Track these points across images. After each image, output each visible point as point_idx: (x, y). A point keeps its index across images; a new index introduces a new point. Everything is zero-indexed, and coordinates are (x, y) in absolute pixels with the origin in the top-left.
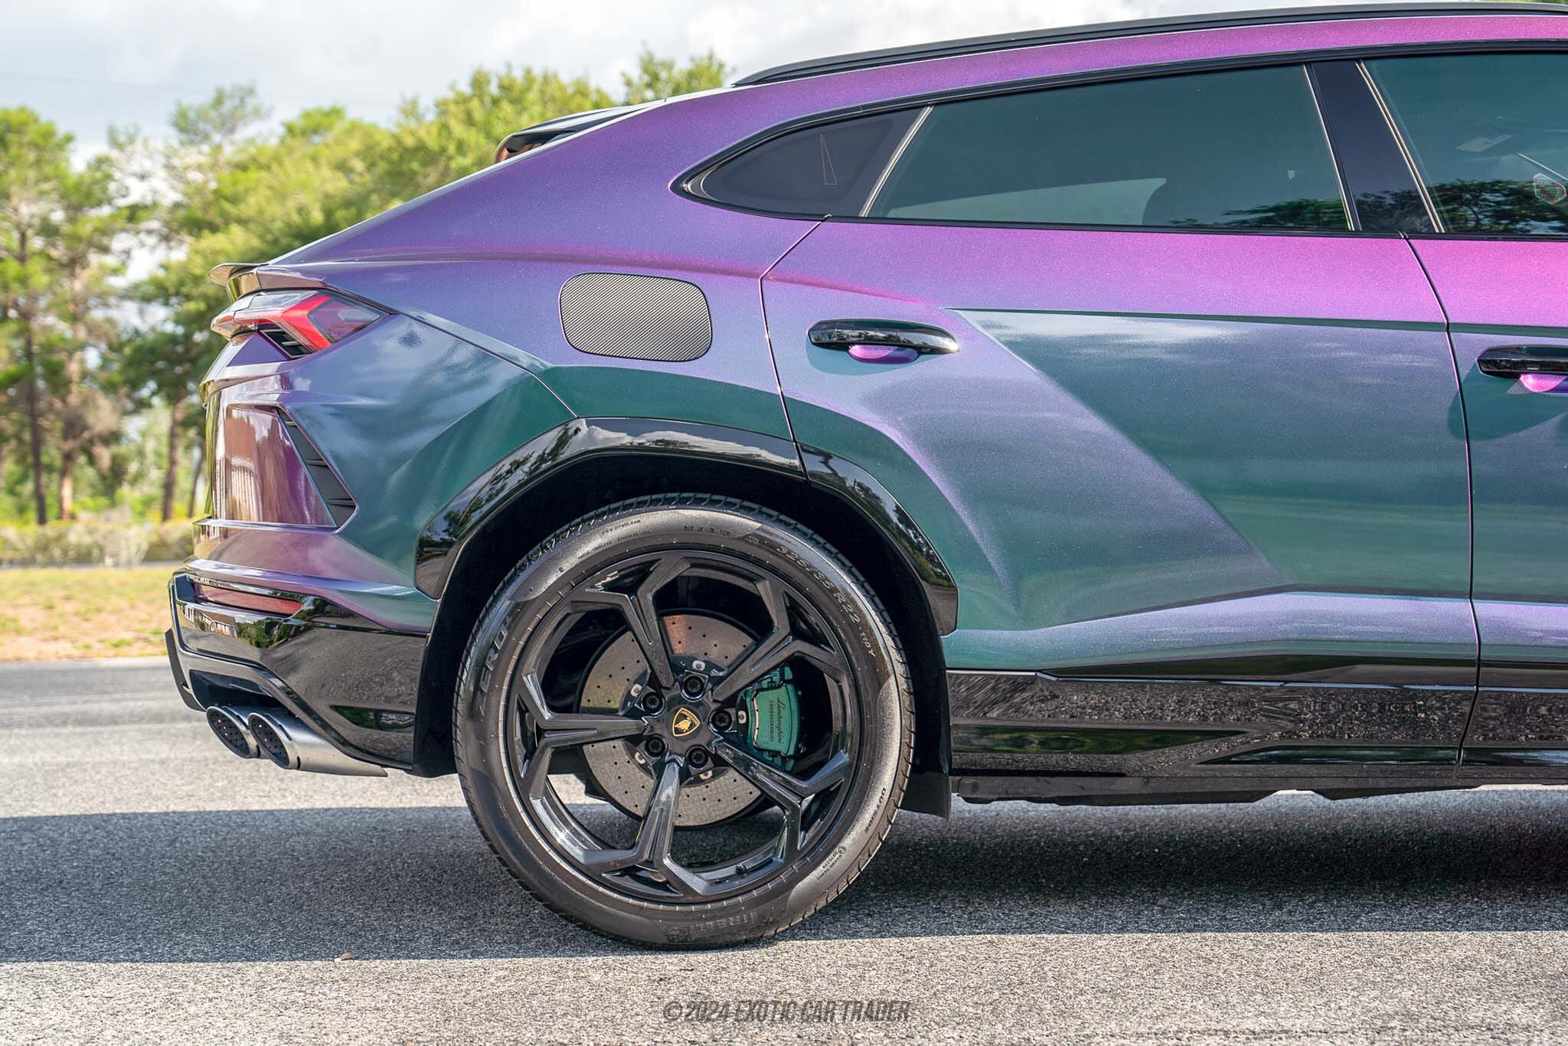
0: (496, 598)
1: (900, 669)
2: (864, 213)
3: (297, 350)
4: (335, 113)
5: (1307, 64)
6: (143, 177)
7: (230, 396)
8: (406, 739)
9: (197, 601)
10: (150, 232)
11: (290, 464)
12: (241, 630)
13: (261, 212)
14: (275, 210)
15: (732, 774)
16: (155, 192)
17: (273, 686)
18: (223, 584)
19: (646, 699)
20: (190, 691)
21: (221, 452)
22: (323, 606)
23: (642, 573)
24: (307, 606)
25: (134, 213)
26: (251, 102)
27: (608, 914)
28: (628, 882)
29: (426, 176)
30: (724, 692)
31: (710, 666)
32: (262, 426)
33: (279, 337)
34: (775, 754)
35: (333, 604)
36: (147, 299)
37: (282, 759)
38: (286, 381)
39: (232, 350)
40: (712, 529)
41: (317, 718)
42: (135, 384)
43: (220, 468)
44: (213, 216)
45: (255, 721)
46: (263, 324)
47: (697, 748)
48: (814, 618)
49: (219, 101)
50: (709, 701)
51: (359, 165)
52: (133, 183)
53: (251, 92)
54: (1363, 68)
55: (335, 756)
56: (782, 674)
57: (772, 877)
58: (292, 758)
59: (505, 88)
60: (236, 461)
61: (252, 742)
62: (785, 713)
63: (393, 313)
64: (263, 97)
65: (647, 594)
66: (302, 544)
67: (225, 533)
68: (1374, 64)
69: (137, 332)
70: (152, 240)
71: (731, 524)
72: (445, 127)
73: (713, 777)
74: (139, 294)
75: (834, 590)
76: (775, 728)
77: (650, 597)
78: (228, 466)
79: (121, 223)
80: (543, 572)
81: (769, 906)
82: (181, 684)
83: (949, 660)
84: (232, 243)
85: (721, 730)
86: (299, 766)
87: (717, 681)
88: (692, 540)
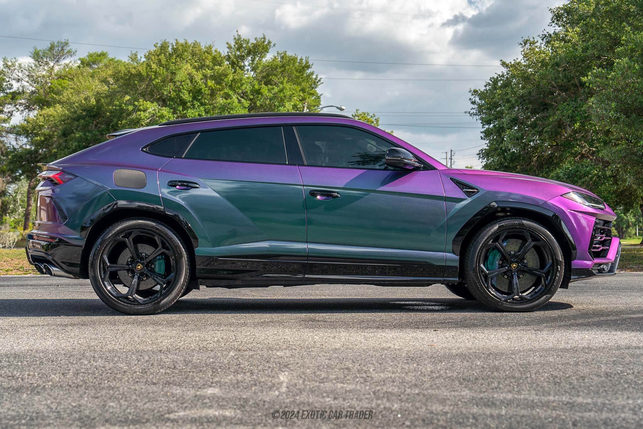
0: (98, 239)
1: (185, 256)
2: (183, 157)
3: (56, 184)
4: (103, 55)
5: (283, 126)
6: (18, 80)
7: (41, 194)
8: (77, 269)
9: (33, 239)
10: (21, 104)
11: (54, 210)
12: (43, 246)
13: (69, 99)
14: (75, 98)
15: (150, 279)
16: (23, 87)
17: (50, 258)
18: (38, 235)
19: (131, 262)
20: (31, 260)
21: (39, 205)
22: (60, 240)
23: (130, 234)
24: (57, 240)
25: (14, 96)
26: (67, 49)
27: (121, 307)
28: (125, 300)
29: (140, 86)
30: (148, 260)
31: (146, 255)
32: (48, 200)
33: (52, 181)
34: (160, 274)
35: (63, 240)
36: (18, 134)
37: (51, 274)
38: (53, 191)
39: (42, 183)
40: (145, 225)
41: (59, 265)
42: (13, 171)
43: (38, 209)
44: (48, 98)
45: (45, 266)
46: (49, 178)
47: (142, 272)
48: (167, 245)
49: (52, 48)
50: (145, 262)
51: (111, 81)
52: (14, 82)
53: (67, 44)
54: (294, 128)
55: (63, 273)
56: (162, 257)
57: (156, 300)
58: (53, 273)
59: (175, 50)
60: (42, 207)
61: (44, 270)
62: (162, 265)
63: (77, 177)
64: (72, 47)
65: (131, 238)
66: (57, 227)
67: (39, 224)
68: (297, 127)
69: (15, 149)
70: (21, 108)
71: (149, 224)
72: (149, 65)
73: (147, 279)
74: (15, 131)
75: (171, 238)
76: (160, 268)
77: (131, 239)
78: (40, 209)
79: (8, 100)
80: (108, 233)
81: (156, 306)
82: (29, 258)
83: (196, 254)
84: (57, 111)
85: (147, 269)
86: (55, 275)
87: (146, 258)
88: (140, 227)
